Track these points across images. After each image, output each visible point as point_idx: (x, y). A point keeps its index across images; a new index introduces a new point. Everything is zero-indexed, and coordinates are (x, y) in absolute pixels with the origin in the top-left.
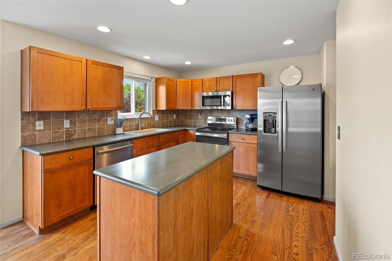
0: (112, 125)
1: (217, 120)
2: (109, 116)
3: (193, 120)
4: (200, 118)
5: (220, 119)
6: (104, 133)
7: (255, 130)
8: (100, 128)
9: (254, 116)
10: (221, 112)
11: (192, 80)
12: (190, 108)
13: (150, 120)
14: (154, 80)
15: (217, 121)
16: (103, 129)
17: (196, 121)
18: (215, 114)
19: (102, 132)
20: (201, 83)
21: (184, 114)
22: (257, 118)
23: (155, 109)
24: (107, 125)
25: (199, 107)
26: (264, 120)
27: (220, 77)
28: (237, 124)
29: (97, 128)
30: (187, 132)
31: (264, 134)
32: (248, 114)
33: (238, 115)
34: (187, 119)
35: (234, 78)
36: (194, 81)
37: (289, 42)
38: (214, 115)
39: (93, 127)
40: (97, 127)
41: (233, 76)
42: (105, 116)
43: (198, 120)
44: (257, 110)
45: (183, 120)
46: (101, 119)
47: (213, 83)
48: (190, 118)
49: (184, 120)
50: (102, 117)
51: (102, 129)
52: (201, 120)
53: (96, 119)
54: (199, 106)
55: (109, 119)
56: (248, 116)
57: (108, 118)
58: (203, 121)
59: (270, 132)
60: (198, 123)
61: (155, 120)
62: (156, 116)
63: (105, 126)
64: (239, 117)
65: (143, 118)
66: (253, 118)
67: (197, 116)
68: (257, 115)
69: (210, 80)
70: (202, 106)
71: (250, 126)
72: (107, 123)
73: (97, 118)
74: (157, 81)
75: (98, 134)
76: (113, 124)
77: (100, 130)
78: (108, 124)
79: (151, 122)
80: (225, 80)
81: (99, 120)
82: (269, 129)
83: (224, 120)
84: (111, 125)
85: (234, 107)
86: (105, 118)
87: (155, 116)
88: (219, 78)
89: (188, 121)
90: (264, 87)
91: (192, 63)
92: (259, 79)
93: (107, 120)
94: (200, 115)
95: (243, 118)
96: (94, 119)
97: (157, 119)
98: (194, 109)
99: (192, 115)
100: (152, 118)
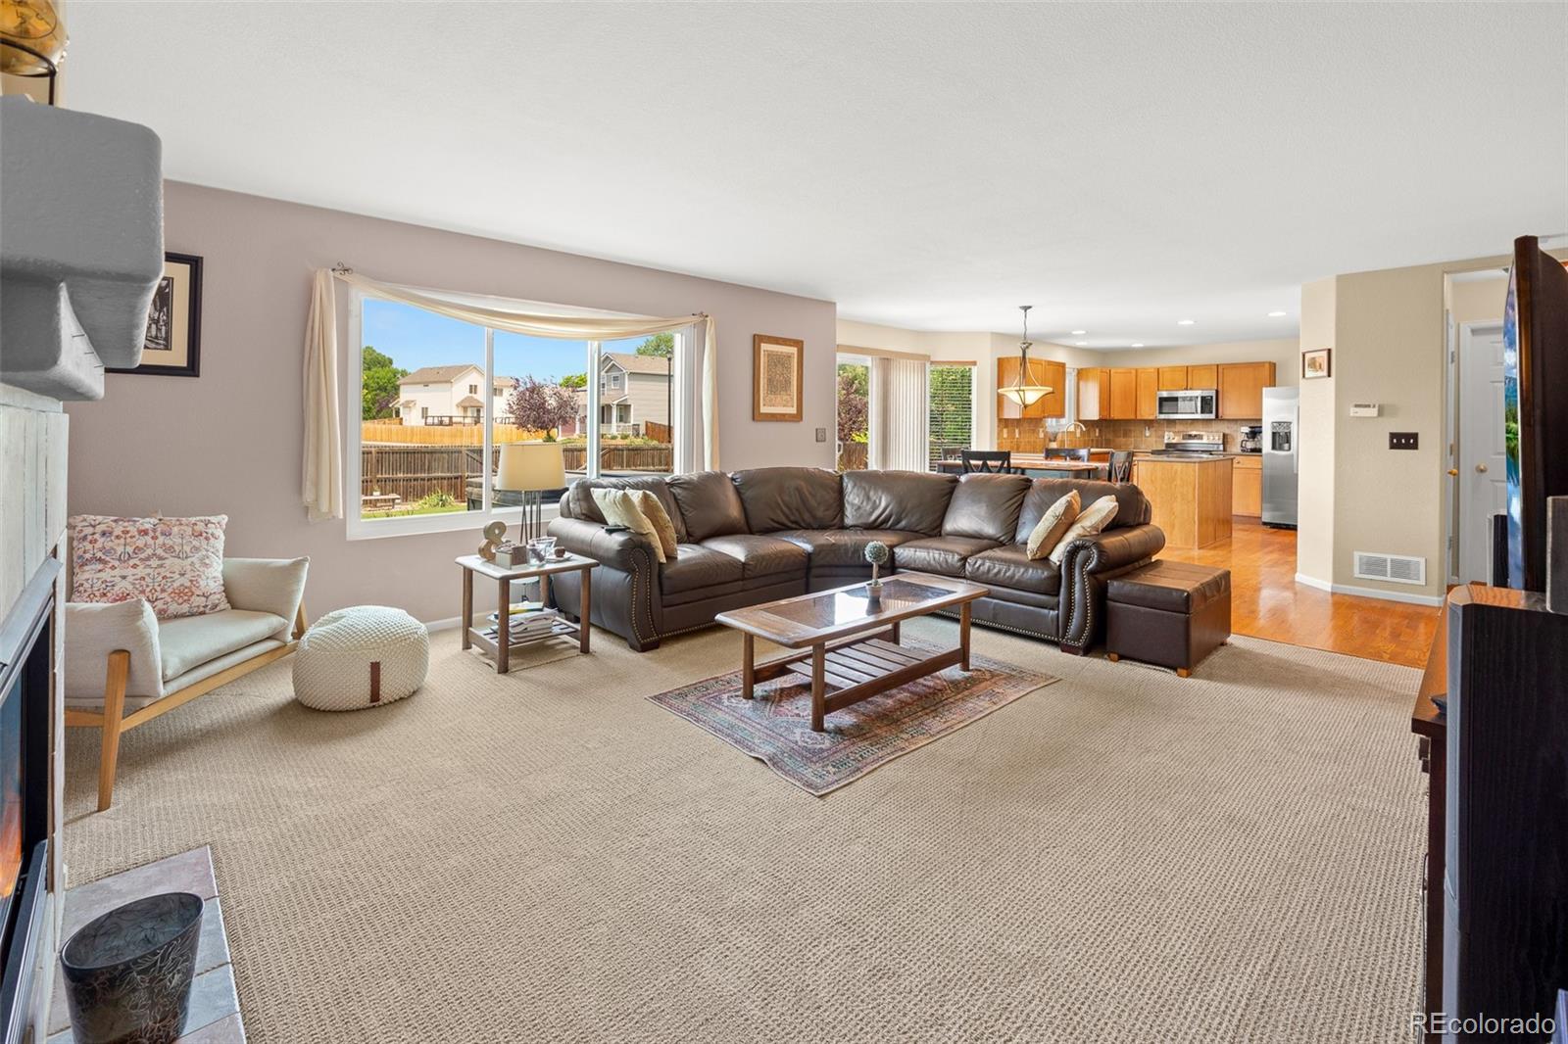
1: (1184, 438)
3: (1133, 438)
4: (1147, 434)
5: (1190, 435)
7: (1258, 451)
9: (1257, 429)
10: (1191, 424)
11: (1137, 371)
12: (1133, 417)
14: (1077, 374)
17: (1139, 440)
18: (1179, 428)
20: (1154, 375)
21: (1112, 428)
22: (1261, 432)
23: (1076, 418)
26: (1272, 433)
27: (1193, 366)
28: (1224, 443)
31: (1272, 453)
32: (1245, 426)
33: (1225, 428)
35: (1221, 367)
36: (1139, 371)
38: (1177, 429)
41: (1218, 365)
43: (1145, 439)
44: (1260, 420)
45: (1111, 439)
47: (1180, 377)
48: (1126, 434)
52: (1151, 439)
54: (1151, 414)
56: (1246, 429)
58: (1155, 439)
59: (1281, 448)
60: (1142, 444)
64: (1227, 431)
66: (1255, 433)
67: (1142, 431)
68: (1261, 427)
69: (1174, 369)
70: (1158, 414)
71: (1250, 445)
74: (1081, 374)
80: (1203, 371)
82: (1280, 445)
85: (1220, 414)
87: (1077, 429)
88: (1191, 367)
89: (1122, 440)
90: (1275, 386)
92: (1266, 371)
94: (1149, 429)
95: (1235, 434)
97: (1078, 435)
98: (1139, 418)
99: (1130, 431)
100: (1074, 433)
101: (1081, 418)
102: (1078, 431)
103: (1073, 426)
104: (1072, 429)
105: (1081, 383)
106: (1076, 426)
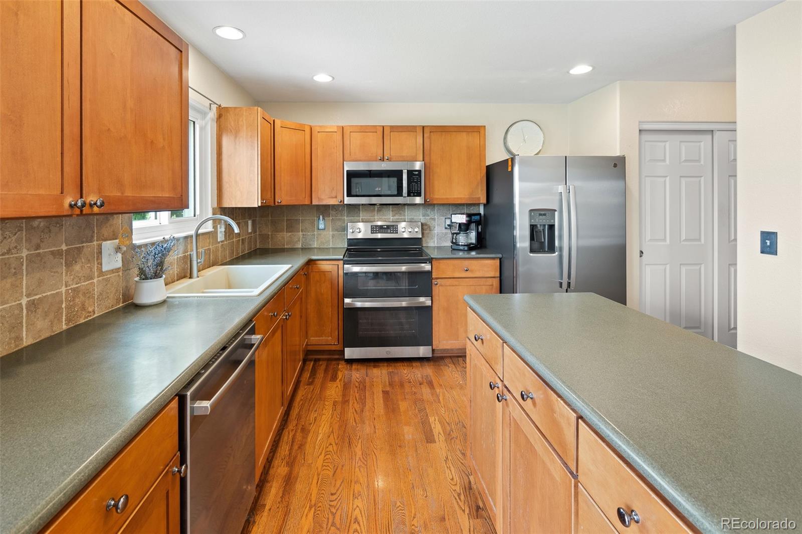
0: (117, 270)
1: (374, 231)
2: (106, 234)
3: (301, 233)
4: (321, 226)
5: (381, 227)
6: (90, 309)
8: (79, 292)
9: (473, 218)
11: (312, 129)
12: (307, 202)
13: (208, 241)
14: (214, 114)
15: (374, 233)
16: (88, 294)
17: (308, 235)
19: (83, 308)
20: (338, 137)
21: (270, 218)
23: (216, 206)
24: (101, 273)
25: (333, 198)
26: (531, 225)
27: (392, 127)
29: (67, 291)
30: (310, 266)
31: (531, 255)
32: (462, 214)
33: (420, 217)
34: (282, 231)
35: (426, 130)
36: (316, 131)
37: (581, 69)
38: (362, 219)
39: (49, 293)
40: (63, 289)
41: (423, 127)
42: (92, 237)
43: (316, 233)
45: (269, 235)
46: (79, 250)
47: (373, 141)
48: (291, 227)
49: (270, 233)
50: (83, 242)
51: (84, 294)
52: (324, 233)
53: (59, 253)
54: (334, 196)
55: (108, 246)
56: (458, 218)
57: (104, 243)
58: (331, 233)
60: (314, 241)
61: (219, 241)
62: (220, 228)
63: (95, 281)
64: (423, 220)
65: (203, 234)
67: (313, 223)
69: (365, 130)
70: (347, 196)
71: (462, 239)
72: (101, 265)
73: (64, 247)
74: (223, 118)
75: (69, 320)
76: (120, 268)
77: (77, 300)
78: (105, 269)
79: (211, 247)
80: (404, 135)
81: (71, 257)
83: (393, 230)
84: (112, 271)
85: (428, 197)
86: (95, 243)
87: (219, 226)
88: (389, 128)
89: (283, 237)
91: (333, 78)
93: (100, 252)
94: (324, 219)
95: (432, 224)
96: (52, 253)
97: (221, 237)
98: (315, 202)
99: (297, 221)
100: (212, 235)
101: (227, 204)
102: (221, 229)
103: (210, 224)
104: (208, 227)
105: (226, 142)
106: (216, 222)
